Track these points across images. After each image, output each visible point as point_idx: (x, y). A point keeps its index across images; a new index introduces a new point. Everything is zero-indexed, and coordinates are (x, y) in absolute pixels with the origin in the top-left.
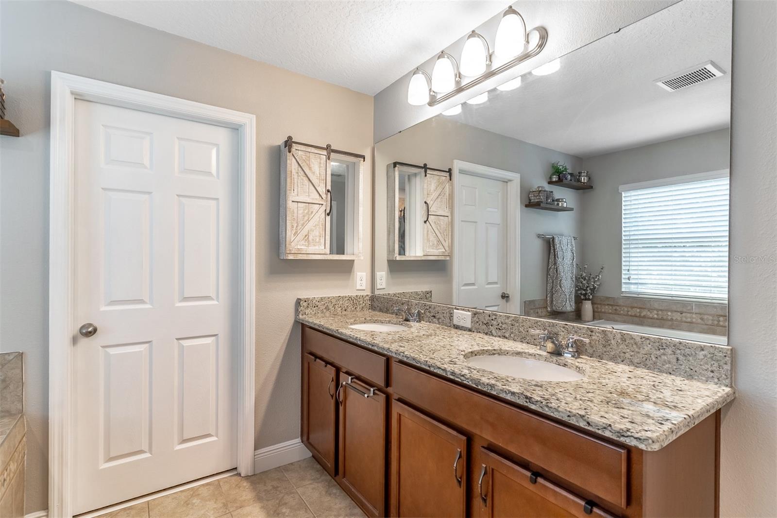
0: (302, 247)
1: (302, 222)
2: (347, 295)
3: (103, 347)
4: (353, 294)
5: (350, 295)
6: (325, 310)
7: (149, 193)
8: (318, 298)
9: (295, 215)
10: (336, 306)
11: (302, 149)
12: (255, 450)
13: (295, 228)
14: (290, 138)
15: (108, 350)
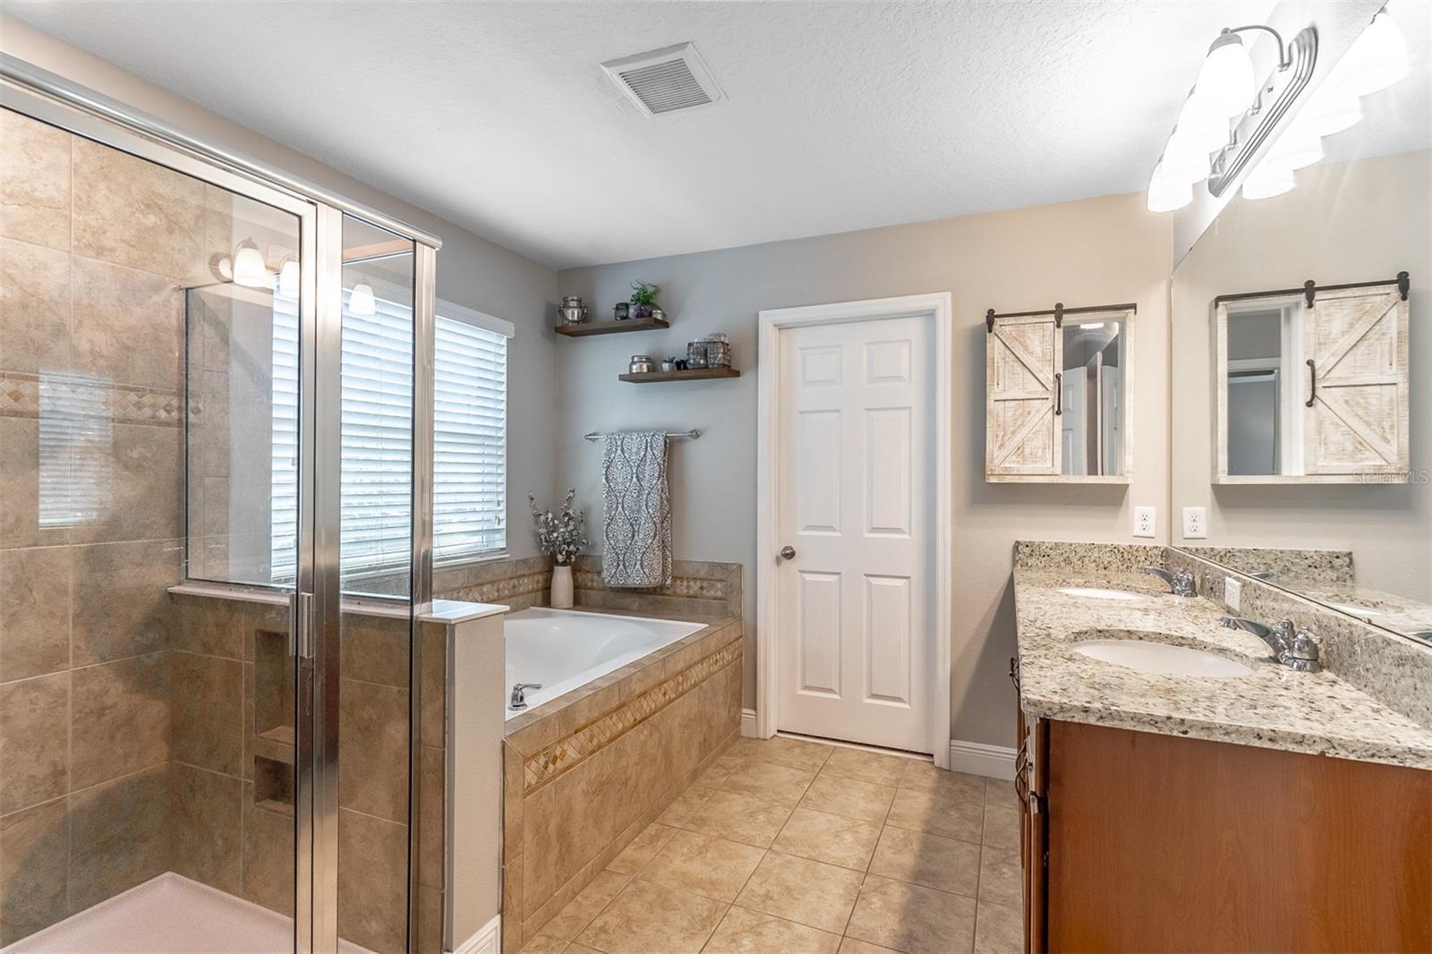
0: (1013, 465)
1: (1012, 429)
2: (1109, 543)
3: (801, 571)
4: (1124, 542)
5: (1115, 544)
6: (1063, 564)
7: (839, 411)
8: (1049, 543)
9: (1001, 419)
10: (1086, 560)
11: (1010, 323)
12: (951, 739)
13: (1000, 439)
14: (991, 312)
15: (805, 575)
